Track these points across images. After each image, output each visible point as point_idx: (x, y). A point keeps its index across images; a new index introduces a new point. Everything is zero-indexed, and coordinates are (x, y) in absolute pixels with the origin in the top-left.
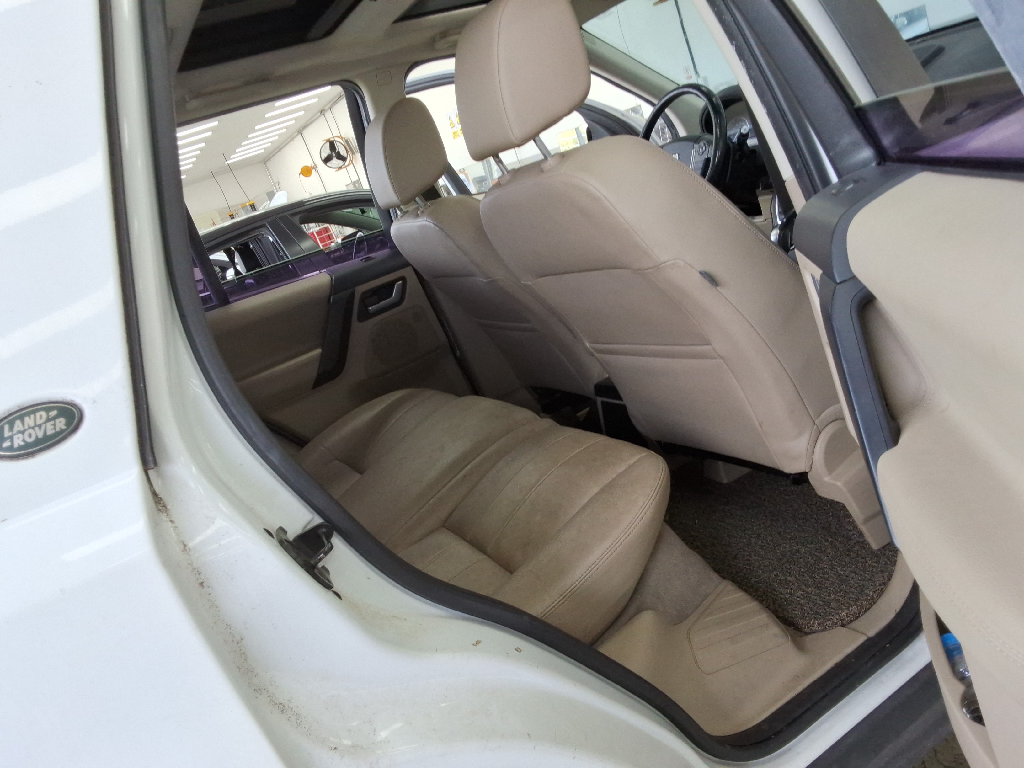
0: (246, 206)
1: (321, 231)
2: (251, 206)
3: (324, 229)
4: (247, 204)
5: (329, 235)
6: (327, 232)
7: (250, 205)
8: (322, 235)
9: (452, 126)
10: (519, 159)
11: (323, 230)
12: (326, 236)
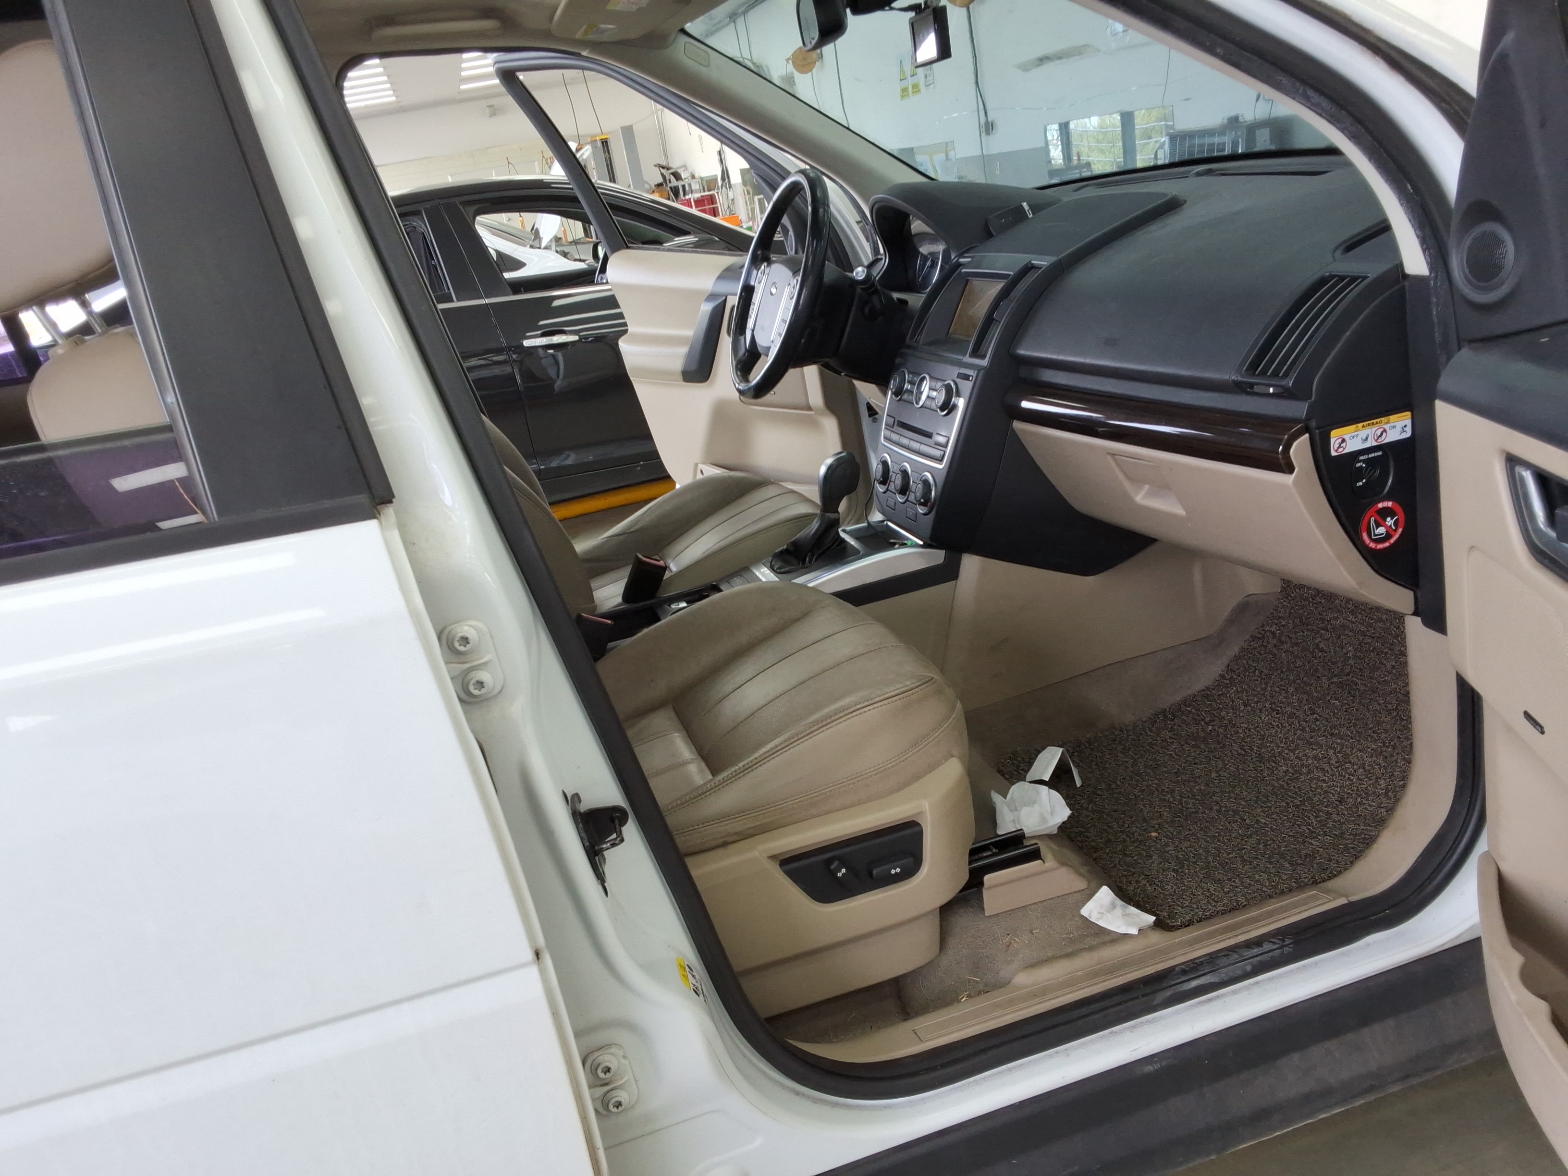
0: (596, 140)
1: (703, 200)
2: (603, 143)
3: (709, 197)
4: (597, 138)
5: (714, 208)
6: (713, 204)
7: (601, 140)
8: (705, 206)
9: (902, 78)
10: (984, 153)
11: (707, 199)
12: (709, 208)
